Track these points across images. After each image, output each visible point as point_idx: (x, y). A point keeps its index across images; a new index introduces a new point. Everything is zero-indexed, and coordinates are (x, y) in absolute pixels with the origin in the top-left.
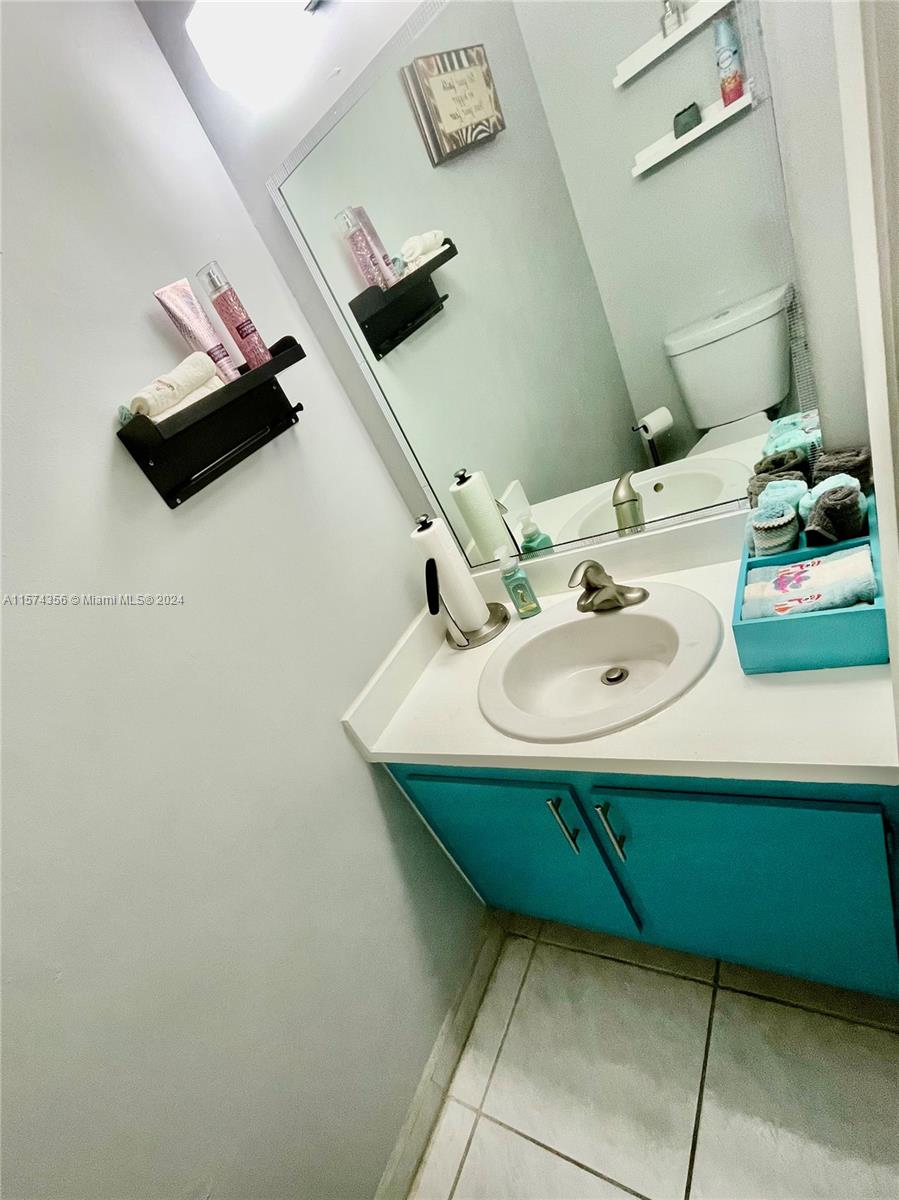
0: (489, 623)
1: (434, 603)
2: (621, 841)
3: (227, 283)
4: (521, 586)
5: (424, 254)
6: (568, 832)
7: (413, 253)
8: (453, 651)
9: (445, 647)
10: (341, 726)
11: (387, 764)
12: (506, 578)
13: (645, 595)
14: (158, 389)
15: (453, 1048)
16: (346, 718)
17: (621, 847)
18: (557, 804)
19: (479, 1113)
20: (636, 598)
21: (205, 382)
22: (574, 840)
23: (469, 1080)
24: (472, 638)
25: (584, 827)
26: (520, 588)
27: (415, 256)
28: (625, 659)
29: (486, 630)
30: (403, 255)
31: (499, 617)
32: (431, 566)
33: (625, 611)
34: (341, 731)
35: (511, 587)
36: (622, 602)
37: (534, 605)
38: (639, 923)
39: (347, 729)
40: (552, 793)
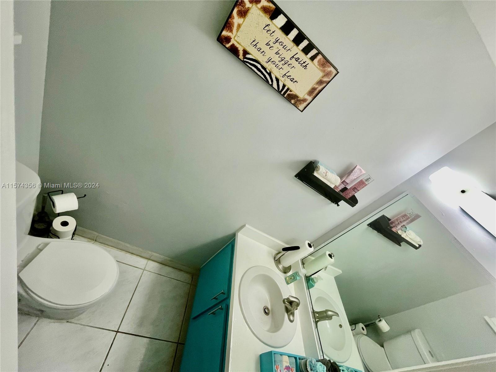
0: (284, 267)
1: (286, 249)
2: (213, 313)
3: (369, 184)
4: (294, 278)
5: (410, 238)
6: (217, 296)
7: (409, 235)
8: (274, 255)
9: (275, 252)
10: (244, 224)
11: (235, 238)
12: (296, 273)
13: (292, 321)
14: (324, 173)
15: (160, 260)
16: (247, 225)
17: (212, 313)
18: (223, 293)
19: (144, 270)
20: (290, 318)
21: (331, 183)
22: (214, 298)
23: (152, 266)
24: (278, 261)
25: (218, 301)
26: (293, 278)
27: (408, 236)
28: (272, 314)
29: (281, 266)
30: (408, 231)
31: (286, 270)
32: (297, 248)
33: (286, 314)
34: (243, 224)
35: (294, 275)
36: (289, 313)
37: (289, 283)
38: (195, 318)
39: (244, 226)
40: (226, 292)
